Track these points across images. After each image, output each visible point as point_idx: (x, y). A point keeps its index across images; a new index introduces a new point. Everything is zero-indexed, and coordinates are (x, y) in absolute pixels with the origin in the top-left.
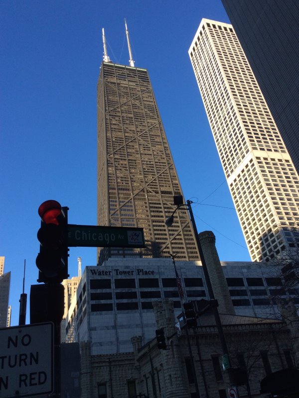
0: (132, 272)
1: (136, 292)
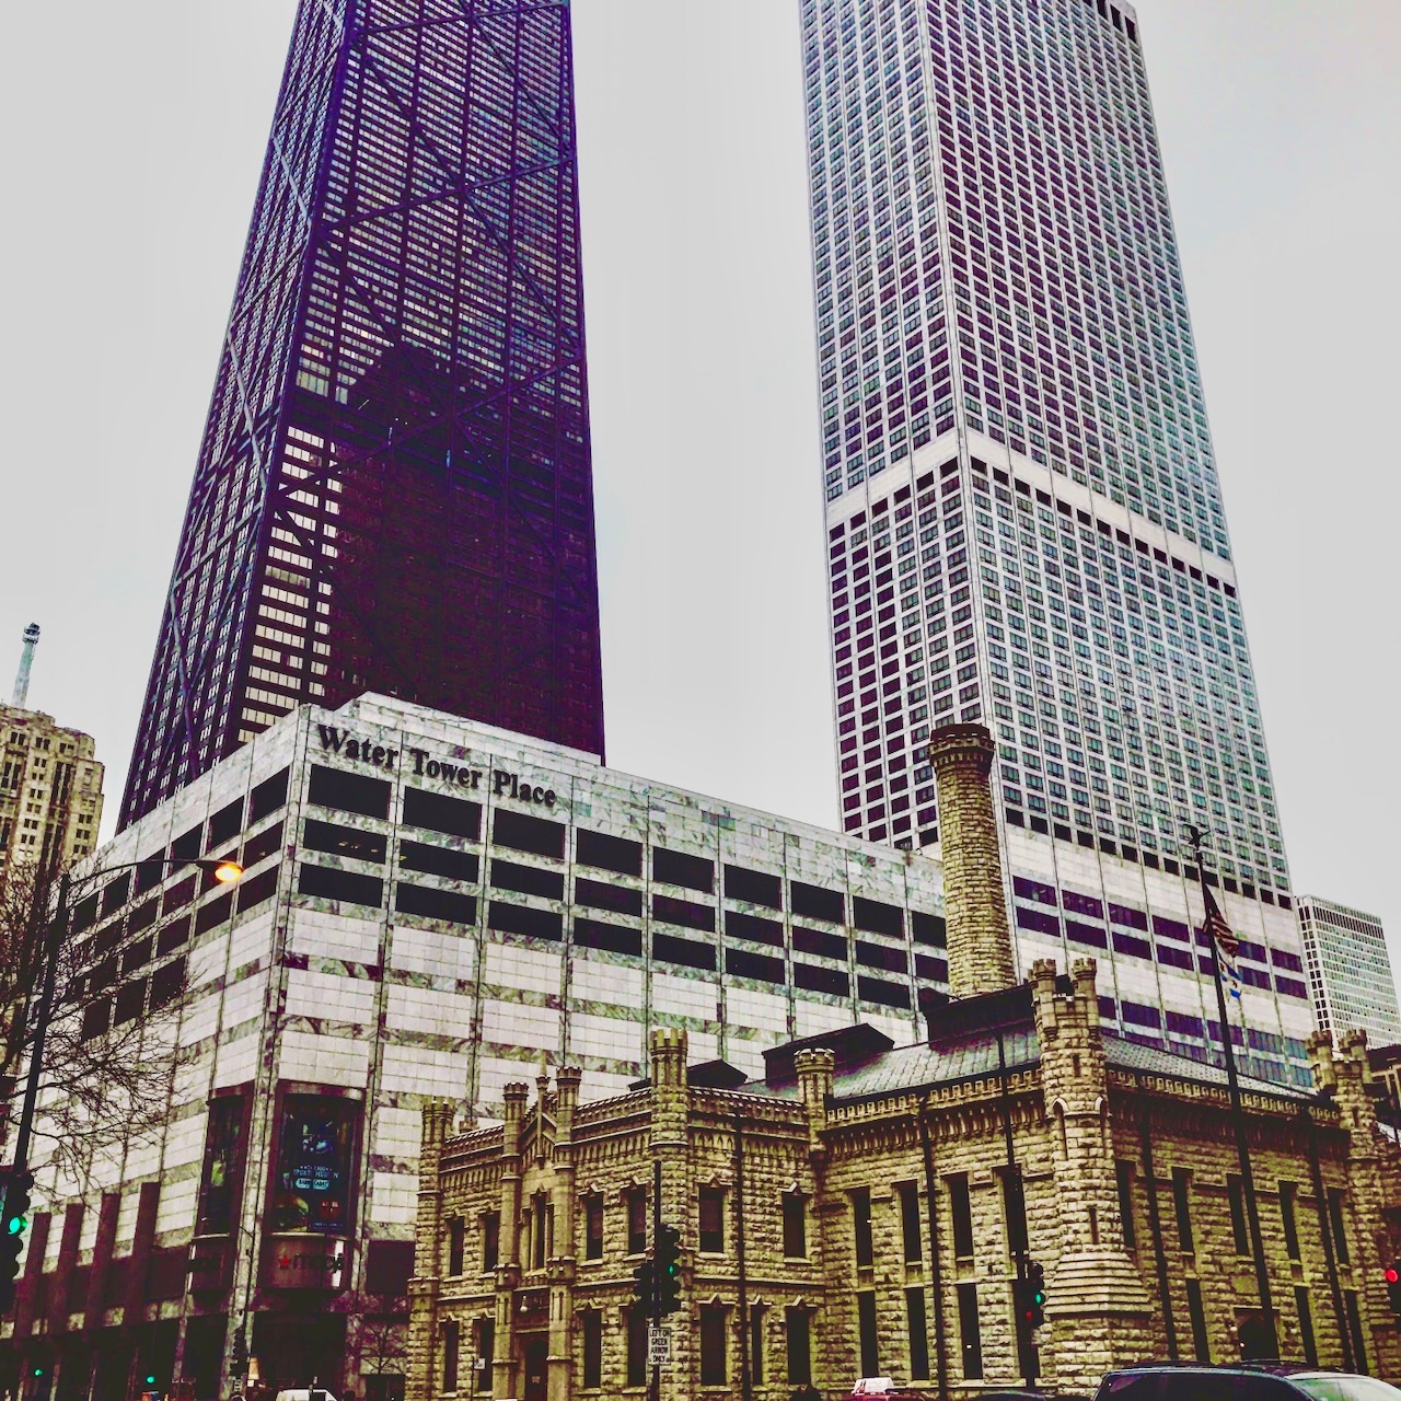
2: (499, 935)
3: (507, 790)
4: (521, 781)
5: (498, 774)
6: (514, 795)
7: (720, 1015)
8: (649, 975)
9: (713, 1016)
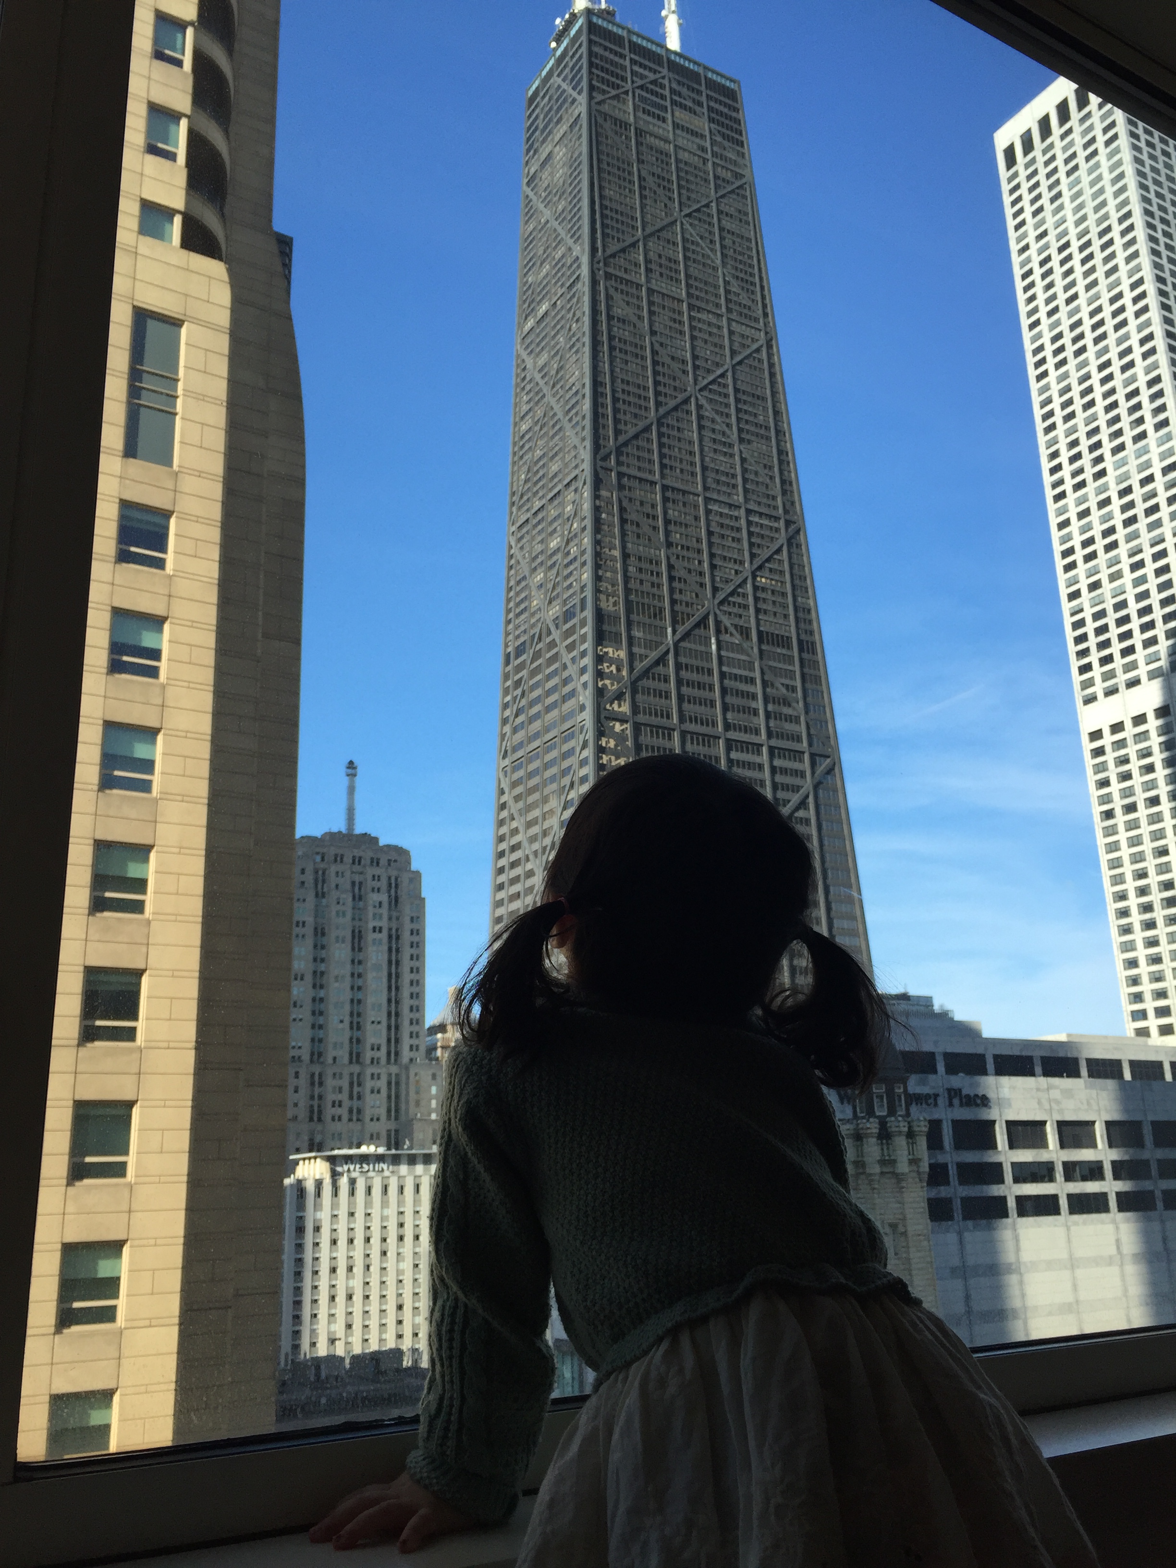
0: (936, 1096)
1: (946, 1165)
2: (970, 1223)
3: (956, 1101)
4: (964, 1092)
5: (949, 1090)
6: (961, 1105)
7: (1118, 1248)
8: (1068, 1229)
9: (1113, 1250)
